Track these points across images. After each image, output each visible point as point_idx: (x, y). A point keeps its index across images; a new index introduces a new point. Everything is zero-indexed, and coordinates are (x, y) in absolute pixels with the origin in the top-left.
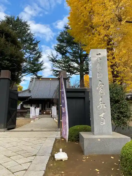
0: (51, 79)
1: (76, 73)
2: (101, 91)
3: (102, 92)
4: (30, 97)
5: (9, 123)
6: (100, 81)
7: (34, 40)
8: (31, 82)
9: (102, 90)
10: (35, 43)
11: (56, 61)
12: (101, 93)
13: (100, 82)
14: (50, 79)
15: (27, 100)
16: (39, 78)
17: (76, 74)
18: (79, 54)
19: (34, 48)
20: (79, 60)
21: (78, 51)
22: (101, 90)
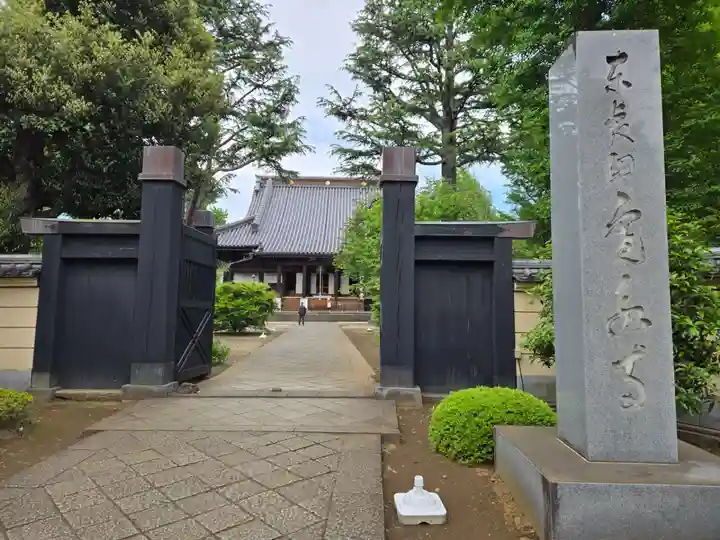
0: (328, 183)
1: (425, 157)
2: (623, 246)
3: (629, 250)
4: (256, 248)
5: (183, 360)
6: (621, 194)
7: (266, 30)
8: (257, 192)
9: (630, 240)
10: (271, 44)
11: (352, 114)
12: (624, 255)
13: (621, 201)
14: (325, 180)
15: (244, 259)
16: (286, 179)
17: (426, 161)
18: (441, 84)
19: (267, 62)
20: (439, 106)
21: (436, 70)
22: (625, 241)
